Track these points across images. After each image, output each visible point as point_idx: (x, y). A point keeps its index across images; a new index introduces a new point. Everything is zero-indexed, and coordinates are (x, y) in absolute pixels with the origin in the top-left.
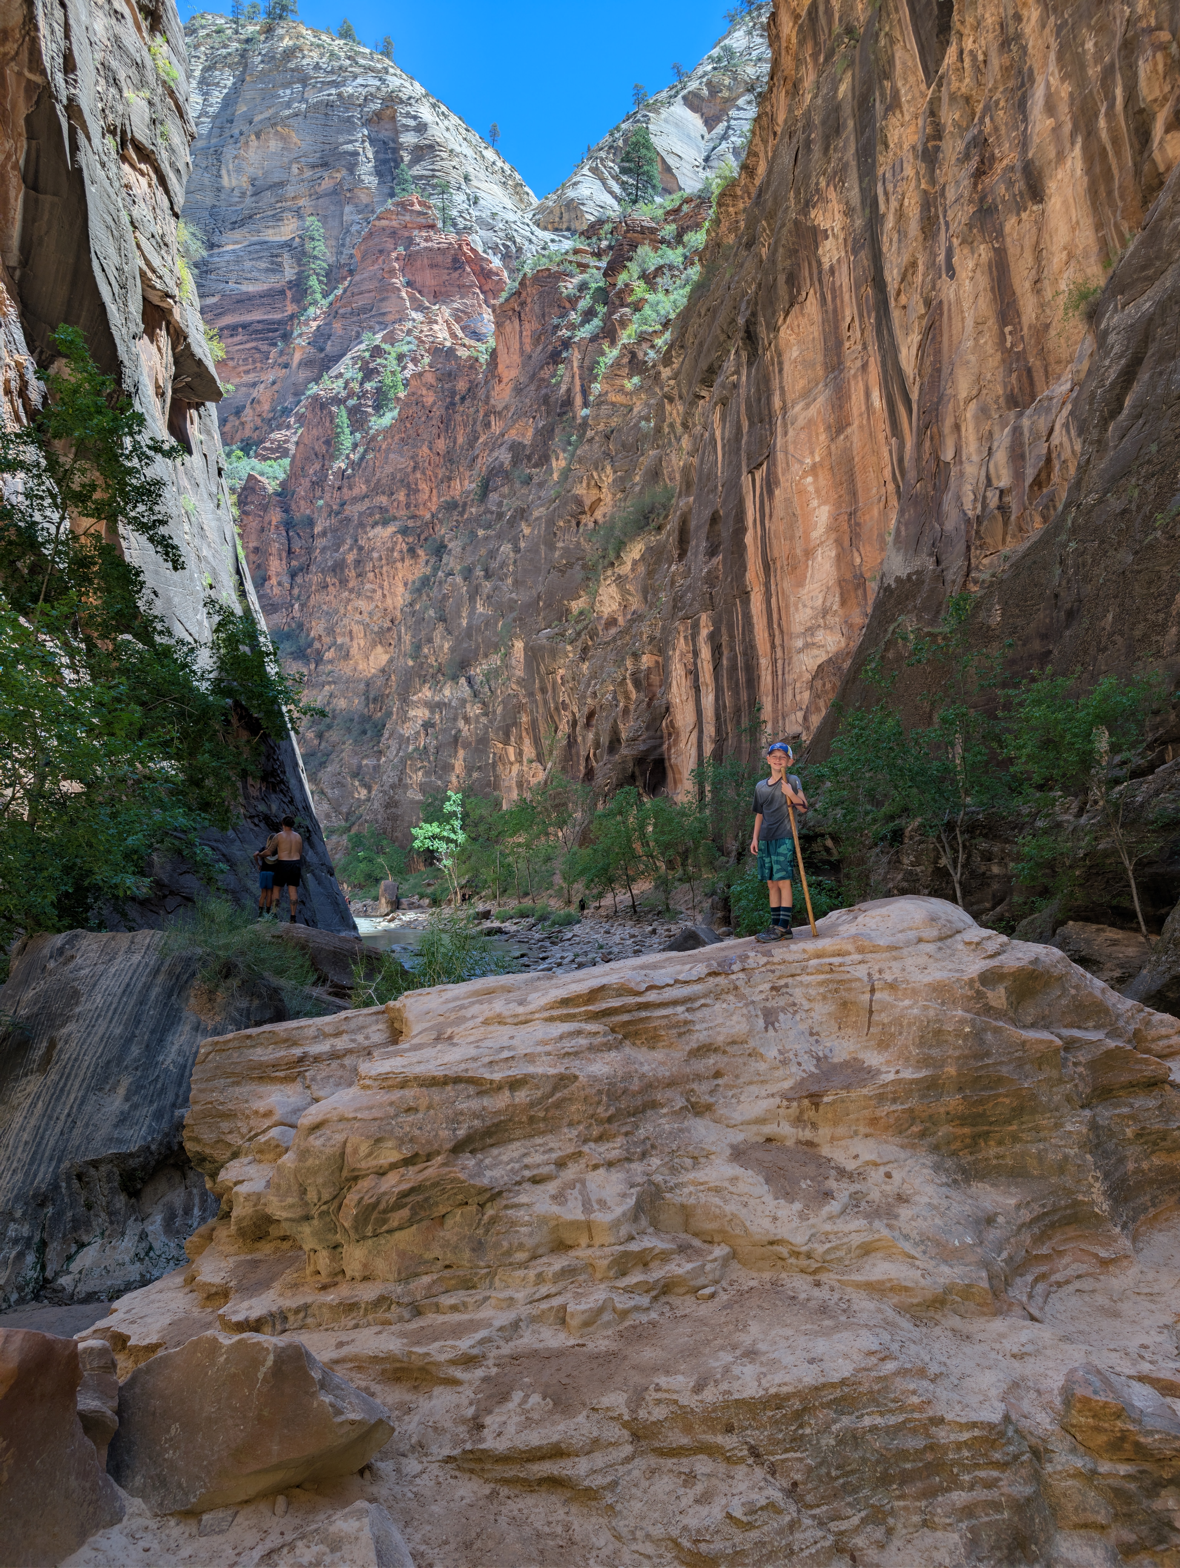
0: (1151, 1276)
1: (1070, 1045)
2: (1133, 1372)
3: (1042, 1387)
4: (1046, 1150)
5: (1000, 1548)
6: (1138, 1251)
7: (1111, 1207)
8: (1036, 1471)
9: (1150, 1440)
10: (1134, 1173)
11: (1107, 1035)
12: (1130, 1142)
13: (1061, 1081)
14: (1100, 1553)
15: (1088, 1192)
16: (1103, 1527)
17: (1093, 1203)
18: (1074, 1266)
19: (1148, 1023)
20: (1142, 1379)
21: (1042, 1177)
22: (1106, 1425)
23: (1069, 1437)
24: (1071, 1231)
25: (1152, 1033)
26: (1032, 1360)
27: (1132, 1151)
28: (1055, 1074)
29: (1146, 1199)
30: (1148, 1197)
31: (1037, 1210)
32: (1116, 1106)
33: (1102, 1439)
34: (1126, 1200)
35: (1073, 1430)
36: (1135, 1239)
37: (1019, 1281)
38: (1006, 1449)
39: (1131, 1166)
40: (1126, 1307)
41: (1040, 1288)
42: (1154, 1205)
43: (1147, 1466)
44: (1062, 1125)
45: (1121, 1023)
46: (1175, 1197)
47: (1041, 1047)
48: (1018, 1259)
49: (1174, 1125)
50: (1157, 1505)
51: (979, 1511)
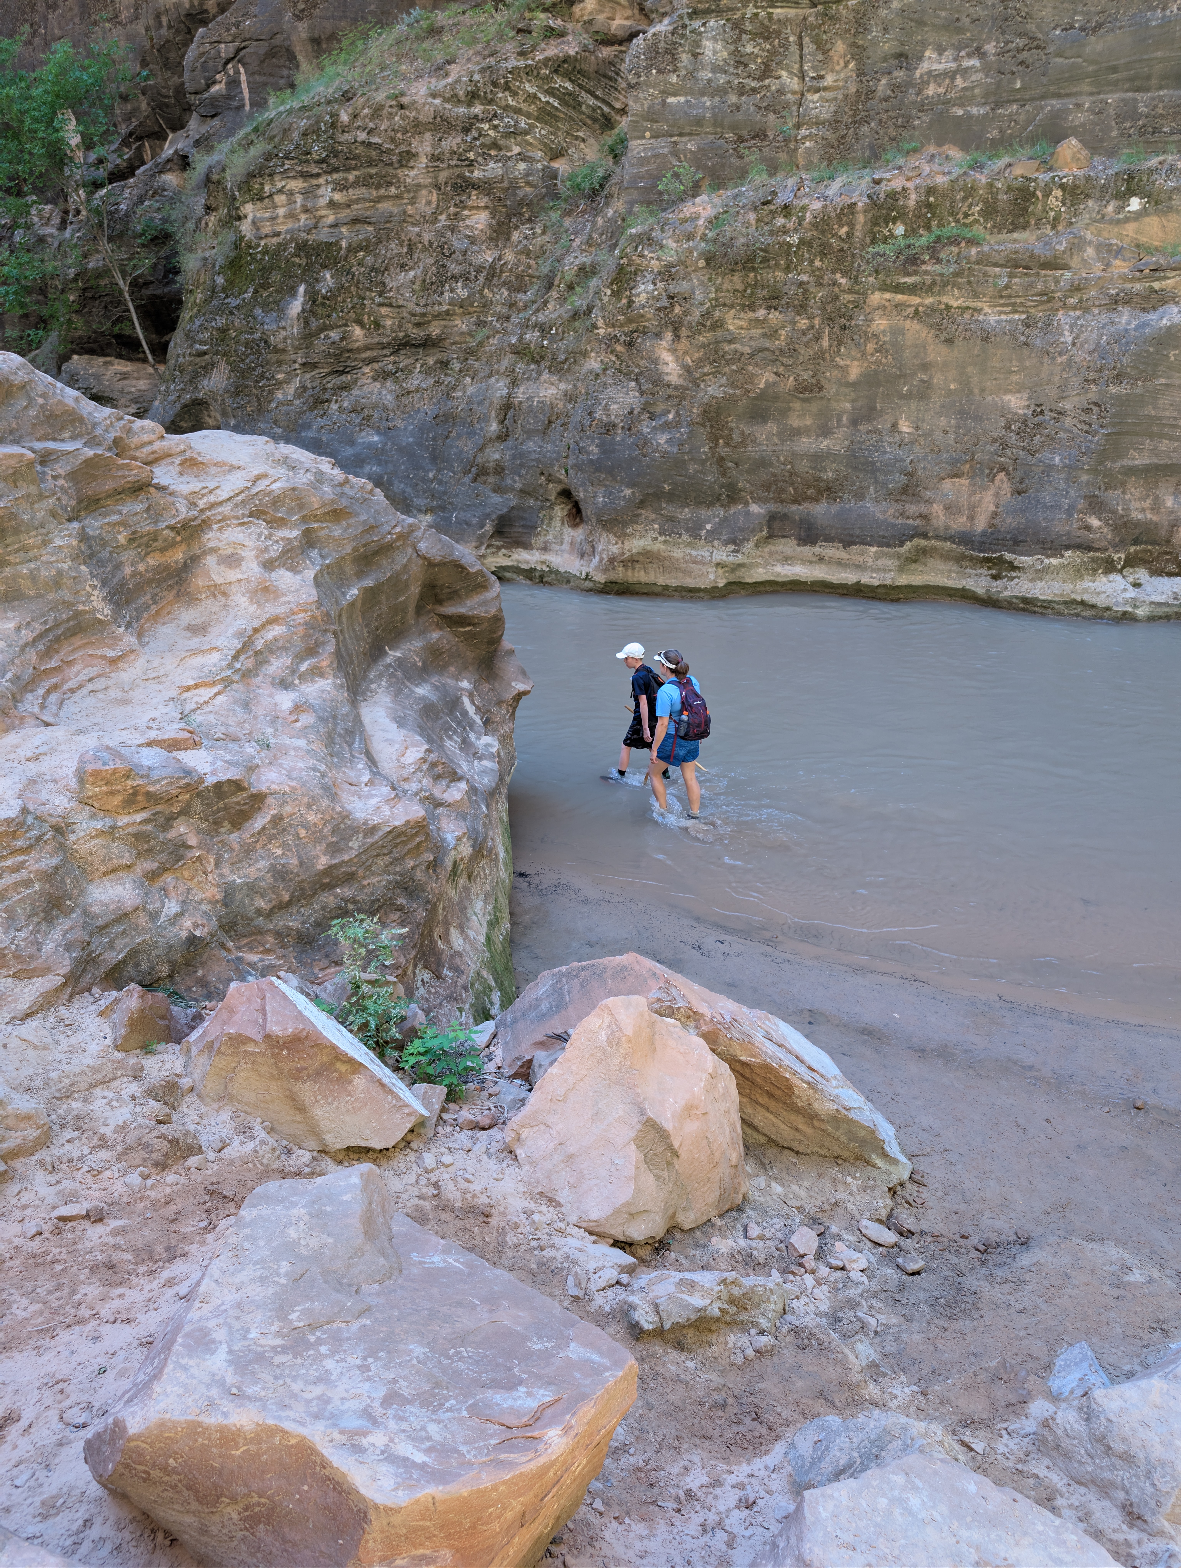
0: (156, 662)
1: (45, 458)
2: (142, 741)
3: (57, 777)
4: (38, 569)
5: (36, 914)
6: (143, 645)
7: (113, 611)
8: (61, 844)
9: (158, 787)
10: (132, 576)
11: (85, 444)
12: (125, 548)
13: (41, 497)
14: (129, 886)
15: (88, 601)
16: (129, 867)
17: (94, 609)
18: (85, 672)
19: (129, 431)
20: (149, 744)
21: (39, 596)
22: (119, 787)
23: (87, 808)
24: (77, 641)
25: (135, 441)
26: (47, 758)
27: (126, 556)
28: (33, 490)
29: (146, 598)
30: (149, 596)
31: (38, 627)
32: (105, 515)
33: (117, 800)
34: (128, 602)
35: (90, 801)
36: (140, 635)
37: (29, 696)
38: (27, 835)
39: (128, 570)
40: (137, 694)
41: (53, 698)
42: (155, 603)
43: (158, 808)
44: (50, 541)
45: (99, 431)
46: (174, 592)
47: (13, 462)
48: (26, 677)
49: (162, 525)
50: (172, 834)
51: (10, 893)
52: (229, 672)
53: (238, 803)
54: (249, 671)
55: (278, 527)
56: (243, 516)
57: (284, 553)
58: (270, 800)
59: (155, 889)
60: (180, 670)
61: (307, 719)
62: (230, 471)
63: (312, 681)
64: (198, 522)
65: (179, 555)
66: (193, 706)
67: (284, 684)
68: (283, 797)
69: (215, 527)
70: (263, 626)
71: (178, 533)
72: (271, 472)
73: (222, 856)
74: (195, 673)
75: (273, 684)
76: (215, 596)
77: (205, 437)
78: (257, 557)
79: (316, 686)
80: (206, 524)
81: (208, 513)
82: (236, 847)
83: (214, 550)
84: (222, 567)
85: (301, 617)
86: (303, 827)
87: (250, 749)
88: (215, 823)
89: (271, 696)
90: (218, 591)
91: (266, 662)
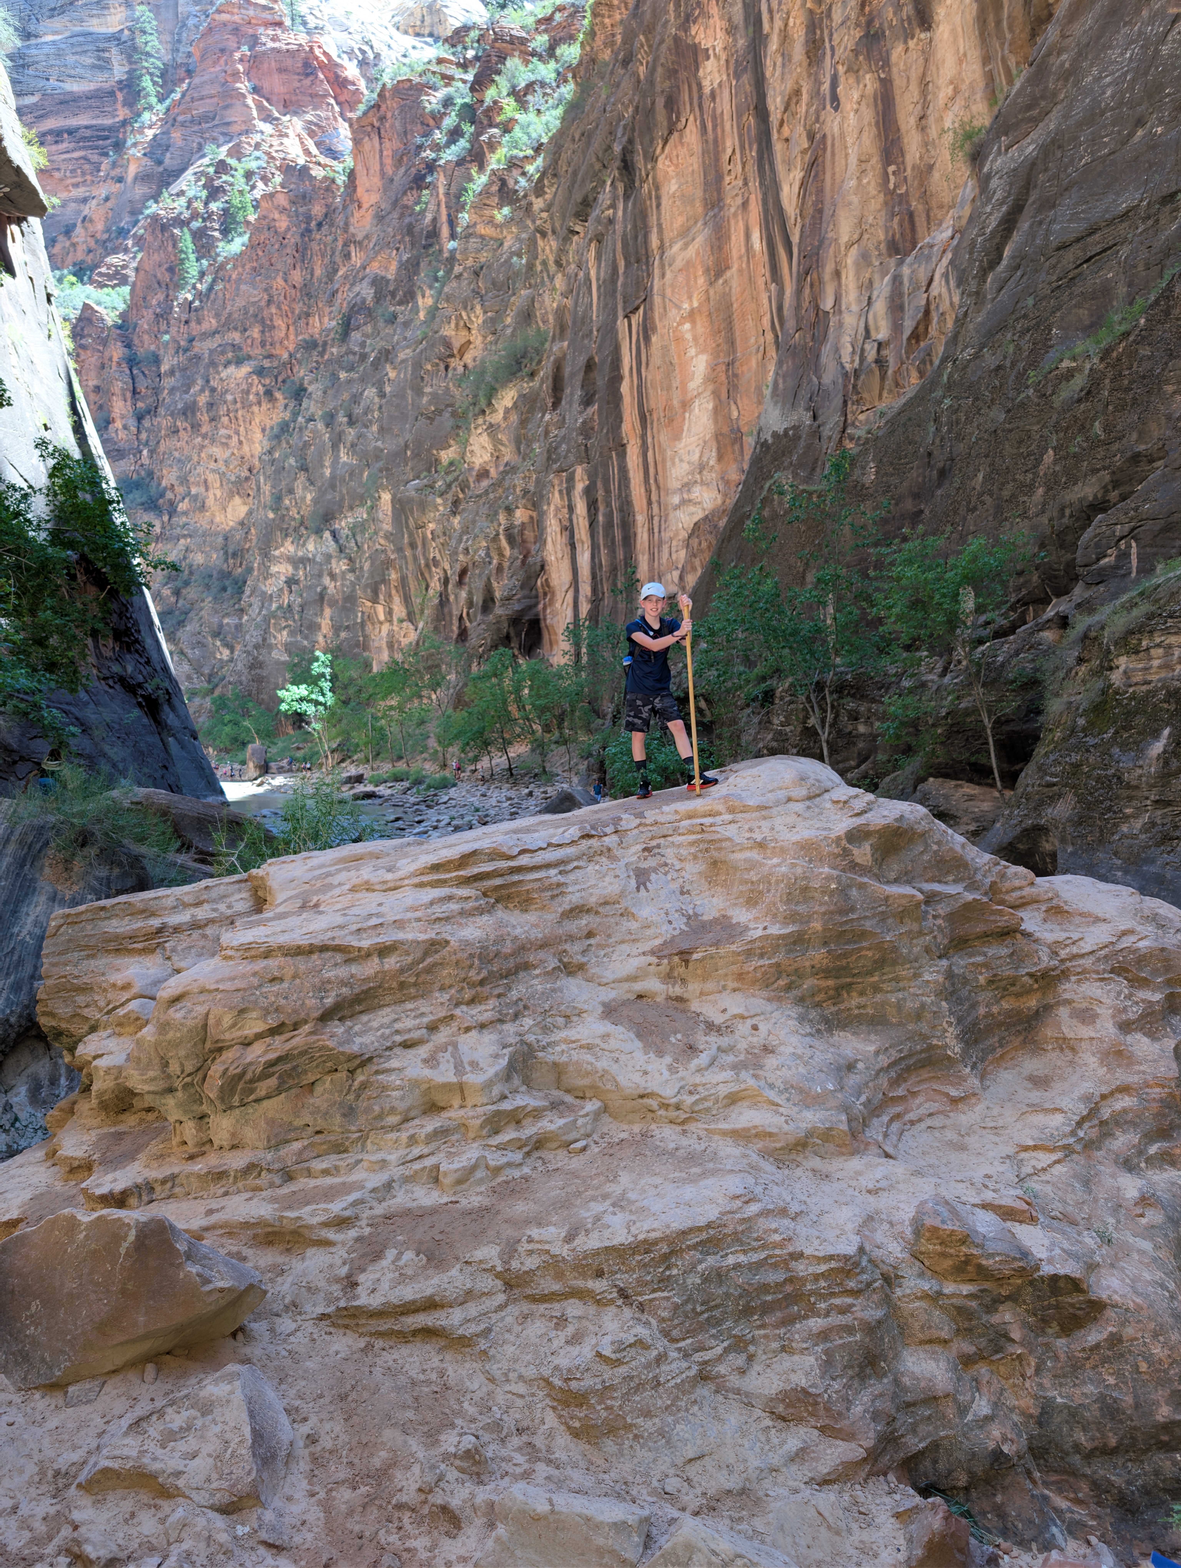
0: (995, 1111)
1: (931, 898)
2: (977, 1201)
3: (895, 1219)
4: (904, 999)
5: (852, 1367)
6: (985, 1088)
7: (963, 1049)
8: (887, 1296)
9: (991, 1262)
10: (985, 1017)
11: (966, 888)
12: (983, 988)
13: (921, 933)
14: (943, 1365)
15: (942, 1037)
16: (946, 1342)
17: (946, 1046)
18: (927, 1105)
19: (1003, 876)
20: (985, 1206)
21: (900, 1024)
22: (952, 1251)
23: (918, 1263)
24: (925, 1074)
25: (1007, 885)
26: (886, 1194)
27: (984, 997)
28: (915, 927)
29: (994, 1040)
30: (996, 1039)
31: (894, 1055)
32: (971, 955)
33: (948, 1263)
34: (976, 1042)
35: (921, 1257)
36: (982, 1078)
37: (875, 1122)
38: (859, 1278)
39: (982, 1010)
40: (973, 1141)
41: (895, 1127)
42: (1001, 1046)
43: (987, 1285)
44: (920, 975)
45: (979, 877)
46: (1021, 1038)
47: (904, 901)
48: (875, 1102)
49: (1023, 971)
50: (995, 1319)
51: (833, 1335)
52: (1072, 1140)
53: (1072, 1305)
54: (1092, 1142)
55: (1139, 988)
56: (1104, 971)
57: (1142, 1017)
58: (1110, 1313)
59: (967, 1377)
60: (1019, 1125)
61: (1154, 1217)
62: (1094, 922)
63: (1161, 1168)
64: (1058, 972)
65: (1032, 1003)
66: (1030, 1170)
67: (1128, 1165)
68: (1127, 1314)
69: (1073, 978)
70: (1112, 1093)
71: (1036, 981)
72: (1139, 928)
73: (1045, 1363)
74: (1036, 1133)
75: (1116, 1162)
76: (1062, 1049)
77: (1068, 882)
78: (1113, 1017)
79: (1165, 1175)
80: (1065, 974)
81: (1068, 964)
82: (1063, 1357)
83: (1068, 1002)
84: (1075, 1021)
85: (1156, 1092)
86: (1145, 1359)
87: (1090, 1240)
88: (1043, 1320)
89: (1113, 1176)
90: (1067, 1045)
91: (1111, 1134)
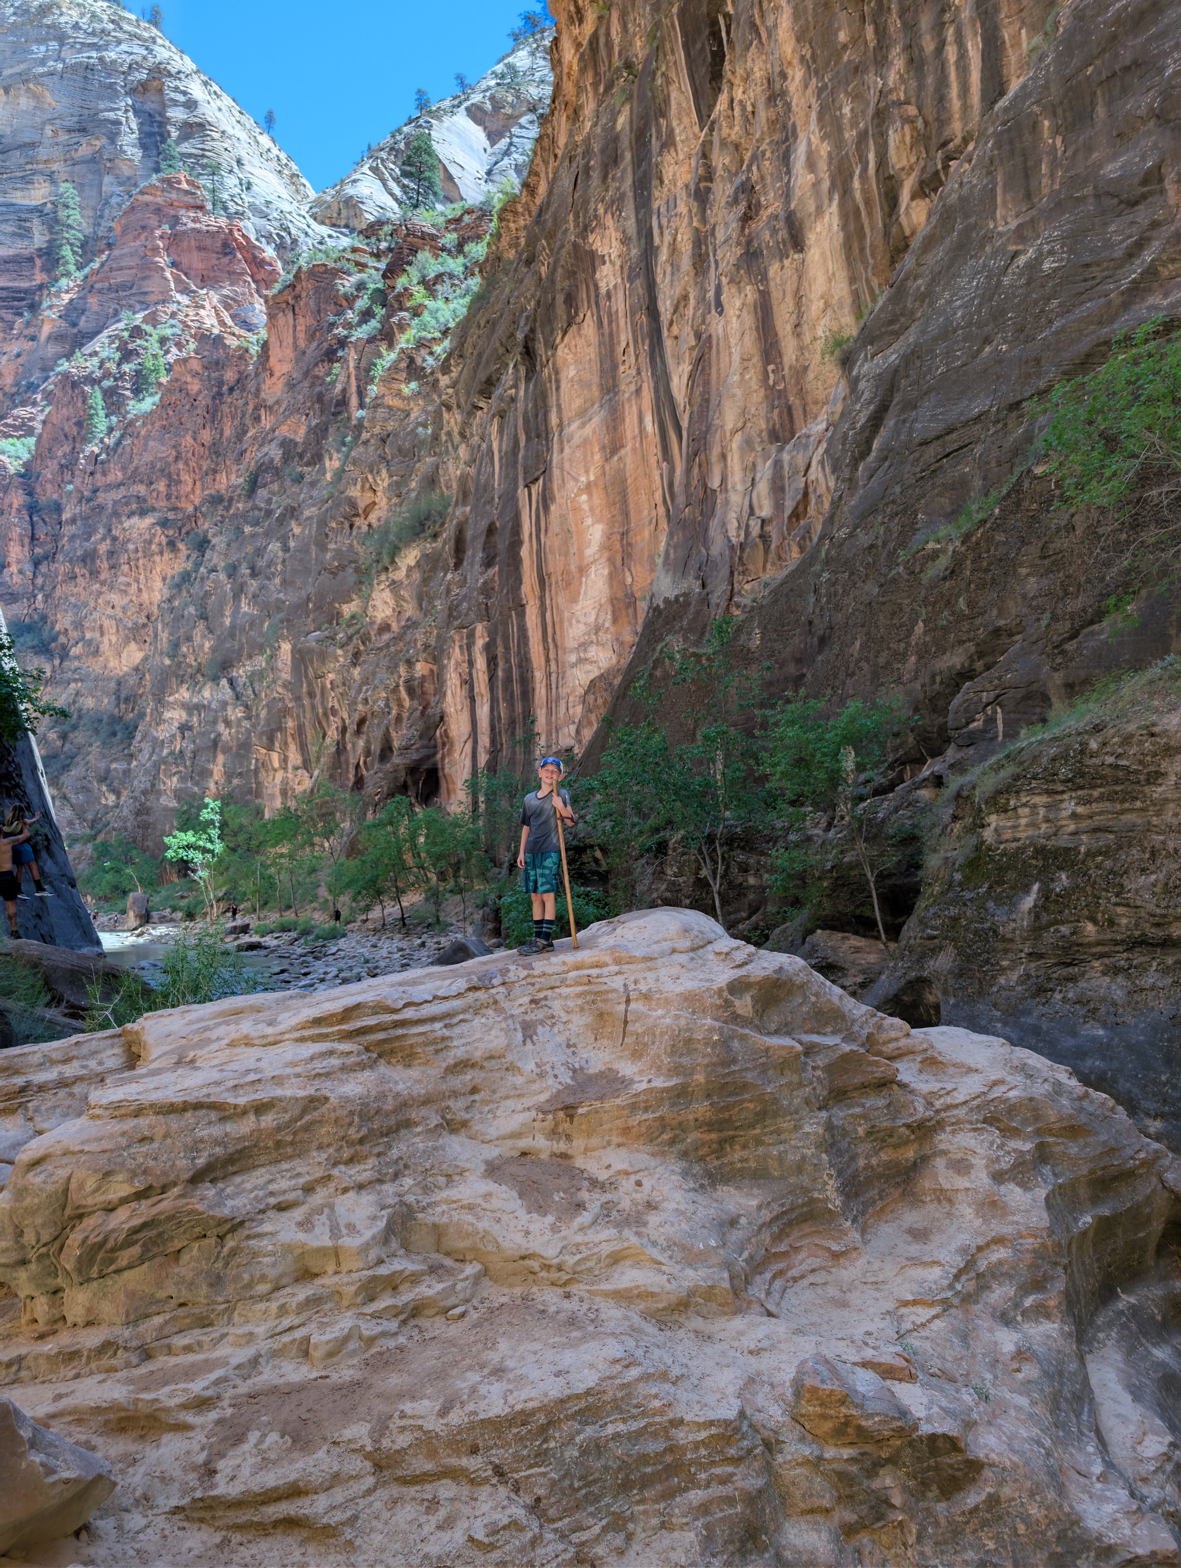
0: (877, 1265)
1: (810, 1050)
2: (857, 1359)
3: (775, 1381)
4: (786, 1152)
5: (732, 1542)
6: (866, 1242)
7: (843, 1203)
8: (768, 1463)
9: (870, 1423)
10: (865, 1169)
11: (844, 1040)
12: (862, 1140)
13: (800, 1085)
14: (824, 1536)
15: (823, 1190)
16: (827, 1511)
17: (827, 1199)
18: (809, 1261)
19: (880, 1027)
20: (865, 1365)
21: (782, 1177)
22: (832, 1412)
23: (798, 1427)
24: (807, 1228)
25: (884, 1036)
26: (767, 1354)
27: (863, 1148)
28: (795, 1078)
29: (873, 1193)
30: (876, 1191)
31: (777, 1209)
32: (850, 1107)
33: (828, 1425)
34: (857, 1195)
35: (802, 1420)
36: (863, 1232)
37: (758, 1279)
38: (740, 1444)
39: (861, 1162)
40: (854, 1297)
41: (778, 1284)
42: (881, 1199)
43: (868, 1448)
44: (800, 1127)
45: (856, 1028)
46: (900, 1190)
47: (784, 1053)
48: (758, 1258)
49: (900, 1122)
50: (876, 1484)
51: (714, 1508)
52: (949, 1294)
53: (951, 1466)
54: (969, 1295)
55: (1011, 1137)
56: (977, 1121)
57: (1014, 1166)
58: (987, 1473)
59: (849, 1548)
60: (899, 1280)
61: (1030, 1371)
62: (967, 1073)
63: (1037, 1321)
64: (933, 1122)
65: (910, 1153)
66: (909, 1326)
67: (1005, 1319)
68: (1004, 1474)
69: (948, 1129)
70: (988, 1245)
71: (913, 1132)
72: (1009, 1078)
73: (926, 1529)
74: (915, 1288)
75: (993, 1316)
76: (939, 1201)
77: (943, 1033)
78: (987, 1167)
79: (1041, 1328)
80: (940, 1125)
81: (943, 1115)
82: (943, 1521)
83: (944, 1153)
84: (951, 1172)
85: (1029, 1243)
86: (1023, 1520)
87: (968, 1397)
88: (923, 1483)
89: (991, 1330)
90: (944, 1197)
91: (987, 1287)
